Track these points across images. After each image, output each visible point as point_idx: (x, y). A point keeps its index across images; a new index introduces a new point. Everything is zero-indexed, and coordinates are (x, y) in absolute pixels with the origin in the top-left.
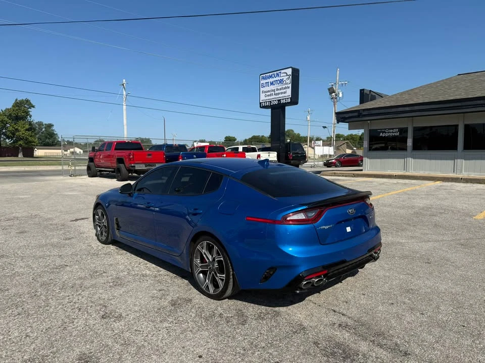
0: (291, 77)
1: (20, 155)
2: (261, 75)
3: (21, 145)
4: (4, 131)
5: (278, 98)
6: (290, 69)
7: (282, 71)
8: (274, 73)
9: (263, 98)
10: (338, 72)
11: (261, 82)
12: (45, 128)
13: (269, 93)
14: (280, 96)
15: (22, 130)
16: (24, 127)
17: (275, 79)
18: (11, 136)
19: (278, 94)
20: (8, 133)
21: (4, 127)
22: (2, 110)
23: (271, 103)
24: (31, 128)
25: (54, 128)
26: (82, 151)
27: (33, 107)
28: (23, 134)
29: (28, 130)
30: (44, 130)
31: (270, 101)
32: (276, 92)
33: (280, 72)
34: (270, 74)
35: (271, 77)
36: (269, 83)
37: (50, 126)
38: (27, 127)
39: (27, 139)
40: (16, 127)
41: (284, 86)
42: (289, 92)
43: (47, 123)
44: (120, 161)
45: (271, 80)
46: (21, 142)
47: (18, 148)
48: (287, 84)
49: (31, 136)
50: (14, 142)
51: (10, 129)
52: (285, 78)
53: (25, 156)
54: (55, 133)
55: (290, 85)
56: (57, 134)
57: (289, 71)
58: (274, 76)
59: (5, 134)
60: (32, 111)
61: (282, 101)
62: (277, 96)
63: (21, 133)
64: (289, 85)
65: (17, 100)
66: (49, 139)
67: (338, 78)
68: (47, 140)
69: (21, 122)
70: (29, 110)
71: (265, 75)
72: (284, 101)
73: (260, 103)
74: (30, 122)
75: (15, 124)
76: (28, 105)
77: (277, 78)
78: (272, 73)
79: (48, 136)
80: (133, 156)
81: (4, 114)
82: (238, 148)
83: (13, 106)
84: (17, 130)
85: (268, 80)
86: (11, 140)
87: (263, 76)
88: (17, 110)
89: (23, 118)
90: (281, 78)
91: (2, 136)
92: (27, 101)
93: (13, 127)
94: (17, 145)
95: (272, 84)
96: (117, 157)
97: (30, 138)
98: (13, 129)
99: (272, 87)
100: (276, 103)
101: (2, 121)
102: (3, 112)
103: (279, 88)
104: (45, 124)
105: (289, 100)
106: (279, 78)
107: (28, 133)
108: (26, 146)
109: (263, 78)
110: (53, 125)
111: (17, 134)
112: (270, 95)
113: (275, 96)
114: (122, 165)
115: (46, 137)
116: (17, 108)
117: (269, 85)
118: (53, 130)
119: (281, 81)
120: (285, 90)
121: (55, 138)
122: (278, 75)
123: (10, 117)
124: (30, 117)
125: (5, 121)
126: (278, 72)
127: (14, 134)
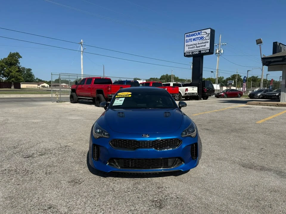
0: (210, 35)
1: (13, 87)
2: (185, 34)
3: (13, 81)
4: (3, 72)
5: (198, 49)
6: (209, 30)
7: (203, 31)
8: (196, 32)
9: (187, 49)
10: (220, 37)
11: (186, 39)
12: (27, 71)
13: (192, 46)
14: (201, 48)
15: (14, 71)
16: (15, 70)
17: (197, 37)
18: (7, 76)
19: (199, 47)
20: (5, 73)
21: (3, 69)
22: (1, 59)
23: (193, 53)
24: (20, 71)
25: (32, 71)
26: (48, 86)
27: (21, 57)
28: (14, 74)
29: (17, 72)
30: (25, 72)
31: (193, 52)
32: (198, 45)
33: (201, 32)
34: (193, 33)
35: (194, 35)
36: (192, 39)
37: (30, 70)
38: (17, 70)
39: (17, 77)
40: (10, 70)
41: (204, 41)
42: (208, 46)
43: (28, 68)
44: (99, 92)
45: (194, 37)
46: (13, 79)
47: (11, 83)
48: (207, 40)
49: (19, 76)
50: (8, 79)
51: (7, 71)
52: (205, 36)
53: (15, 88)
54: (33, 74)
55: (209, 41)
56: (33, 75)
57: (209, 31)
58: (196, 34)
59: (3, 74)
60: (20, 60)
61: (202, 52)
62: (198, 48)
63: (13, 73)
64: (207, 41)
65: (11, 53)
66: (29, 78)
67: (220, 41)
68: (28, 79)
69: (13, 67)
70: (18, 59)
71: (189, 34)
72: (204, 52)
73: (185, 53)
74: (19, 66)
75: (10, 68)
76: (18, 56)
77: (199, 36)
78: (194, 33)
79: (29, 76)
80: (111, 88)
81: (3, 61)
82: (170, 84)
83: (8, 57)
84: (11, 72)
85: (191, 37)
86: (7, 78)
87: (187, 34)
88: (11, 59)
89: (15, 64)
90: (202, 36)
91: (1, 75)
92: (17, 54)
93: (8, 70)
94: (11, 81)
95: (194, 40)
96: (97, 89)
97: (19, 77)
98: (9, 71)
99: (194, 42)
100: (197, 53)
101: (2, 66)
102: (2, 60)
103: (199, 42)
104: (27, 69)
105: (208, 51)
106: (200, 36)
107: (17, 74)
108: (16, 81)
109: (188, 36)
110: (31, 70)
111: (10, 74)
112: (193, 48)
113: (197, 48)
114: (101, 95)
115: (27, 77)
116: (11, 58)
117: (192, 40)
118: (32, 73)
119: (202, 38)
120: (205, 44)
121: (32, 77)
122: (199, 34)
123: (6, 63)
124: (19, 63)
125: (3, 65)
126: (199, 32)
127: (9, 74)
